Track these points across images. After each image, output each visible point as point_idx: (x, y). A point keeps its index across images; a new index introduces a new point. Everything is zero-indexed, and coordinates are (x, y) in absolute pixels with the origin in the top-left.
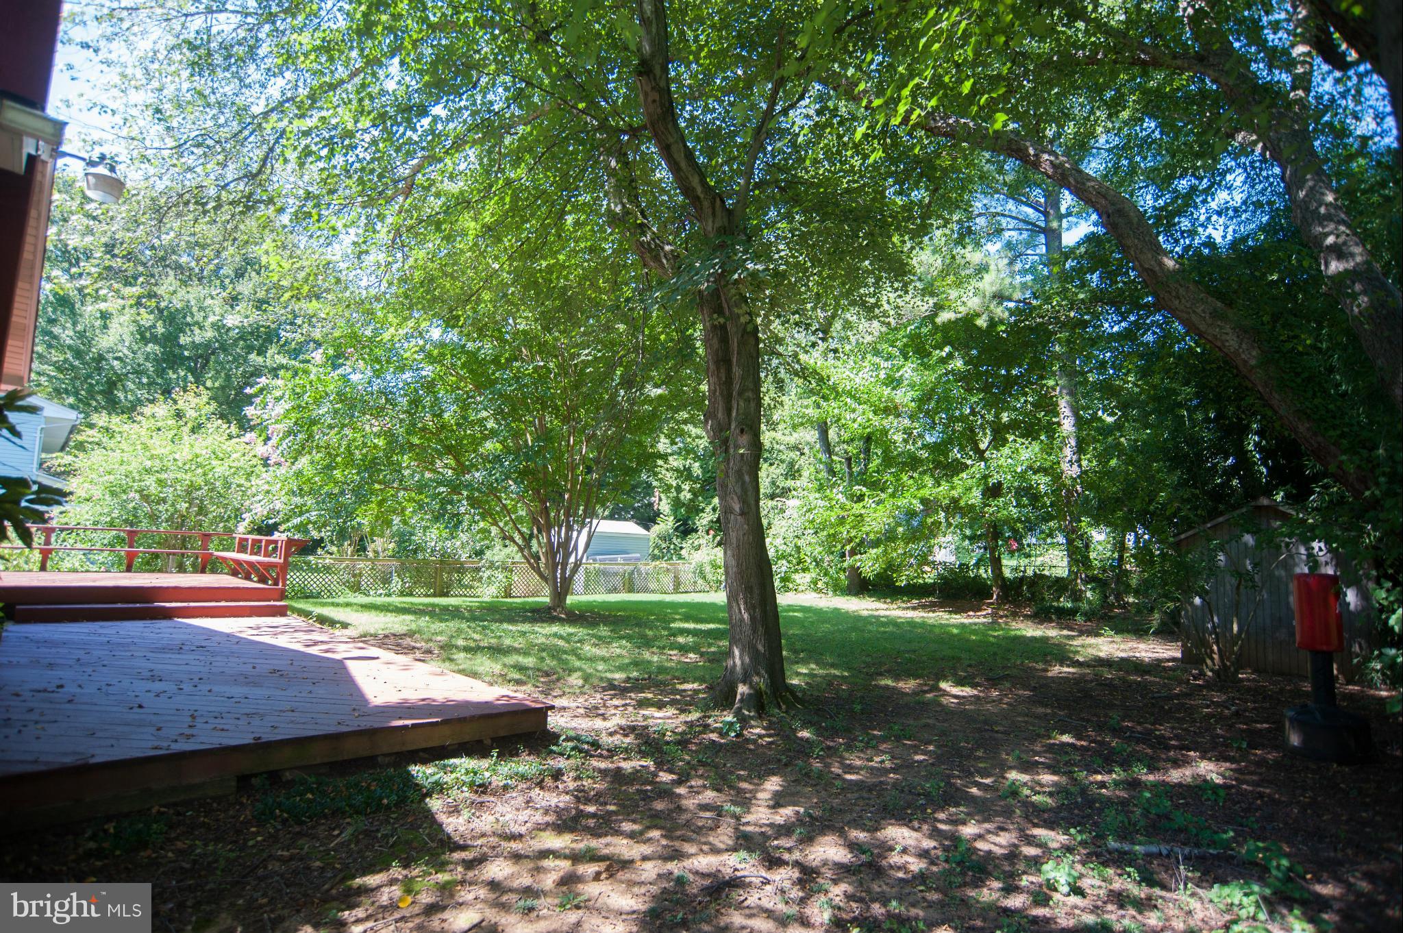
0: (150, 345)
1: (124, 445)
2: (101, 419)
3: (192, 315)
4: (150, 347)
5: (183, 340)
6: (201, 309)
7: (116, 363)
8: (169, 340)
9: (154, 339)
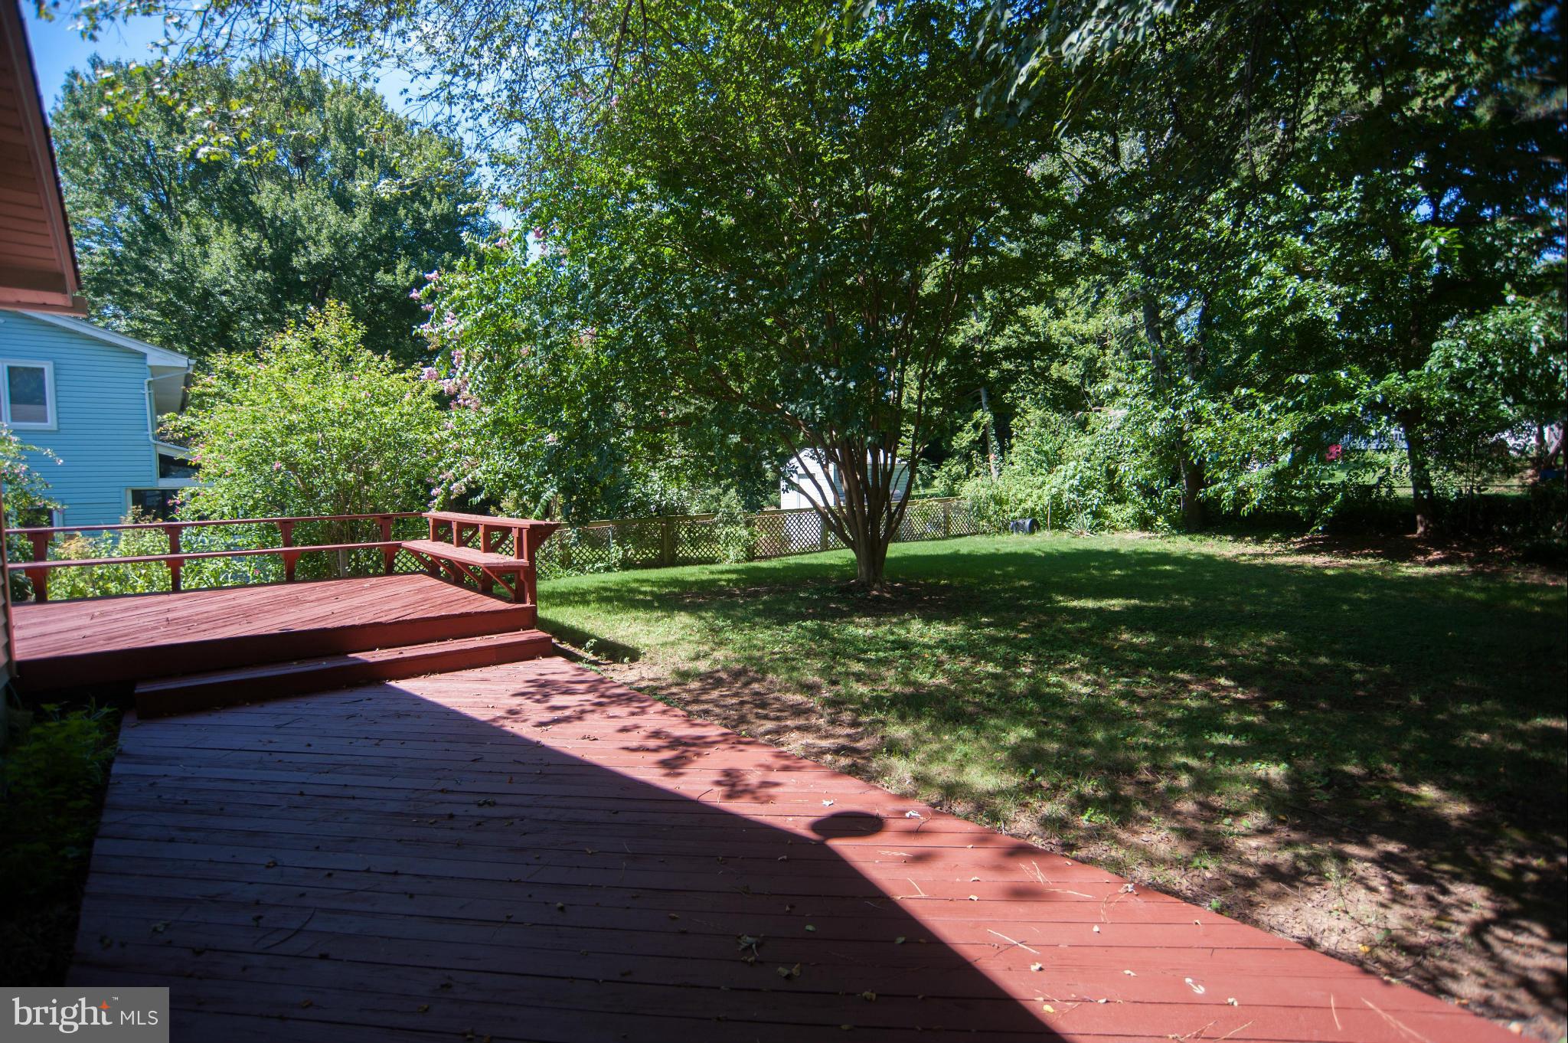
0: (260, 272)
1: (253, 394)
2: (220, 360)
3: (304, 229)
4: (259, 275)
5: (298, 262)
6: (311, 220)
7: (224, 298)
8: (280, 263)
9: (261, 265)
